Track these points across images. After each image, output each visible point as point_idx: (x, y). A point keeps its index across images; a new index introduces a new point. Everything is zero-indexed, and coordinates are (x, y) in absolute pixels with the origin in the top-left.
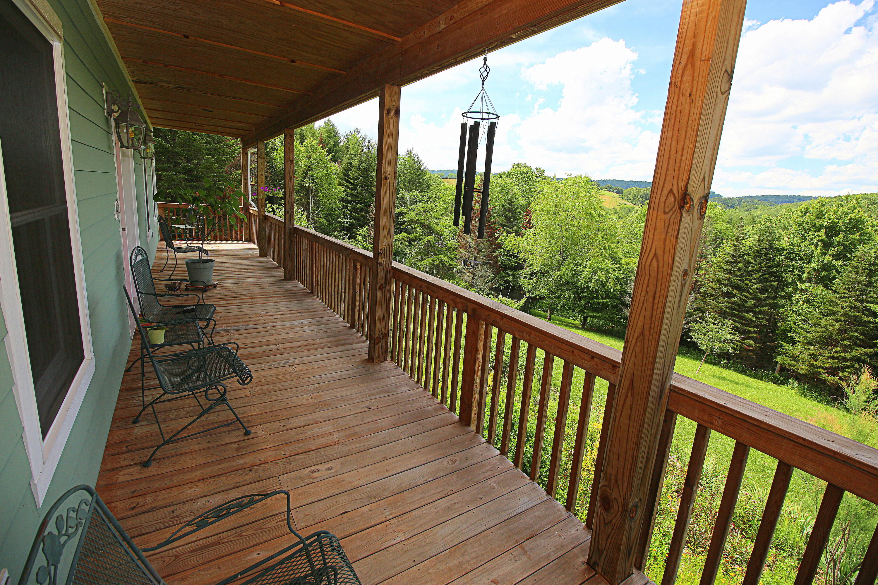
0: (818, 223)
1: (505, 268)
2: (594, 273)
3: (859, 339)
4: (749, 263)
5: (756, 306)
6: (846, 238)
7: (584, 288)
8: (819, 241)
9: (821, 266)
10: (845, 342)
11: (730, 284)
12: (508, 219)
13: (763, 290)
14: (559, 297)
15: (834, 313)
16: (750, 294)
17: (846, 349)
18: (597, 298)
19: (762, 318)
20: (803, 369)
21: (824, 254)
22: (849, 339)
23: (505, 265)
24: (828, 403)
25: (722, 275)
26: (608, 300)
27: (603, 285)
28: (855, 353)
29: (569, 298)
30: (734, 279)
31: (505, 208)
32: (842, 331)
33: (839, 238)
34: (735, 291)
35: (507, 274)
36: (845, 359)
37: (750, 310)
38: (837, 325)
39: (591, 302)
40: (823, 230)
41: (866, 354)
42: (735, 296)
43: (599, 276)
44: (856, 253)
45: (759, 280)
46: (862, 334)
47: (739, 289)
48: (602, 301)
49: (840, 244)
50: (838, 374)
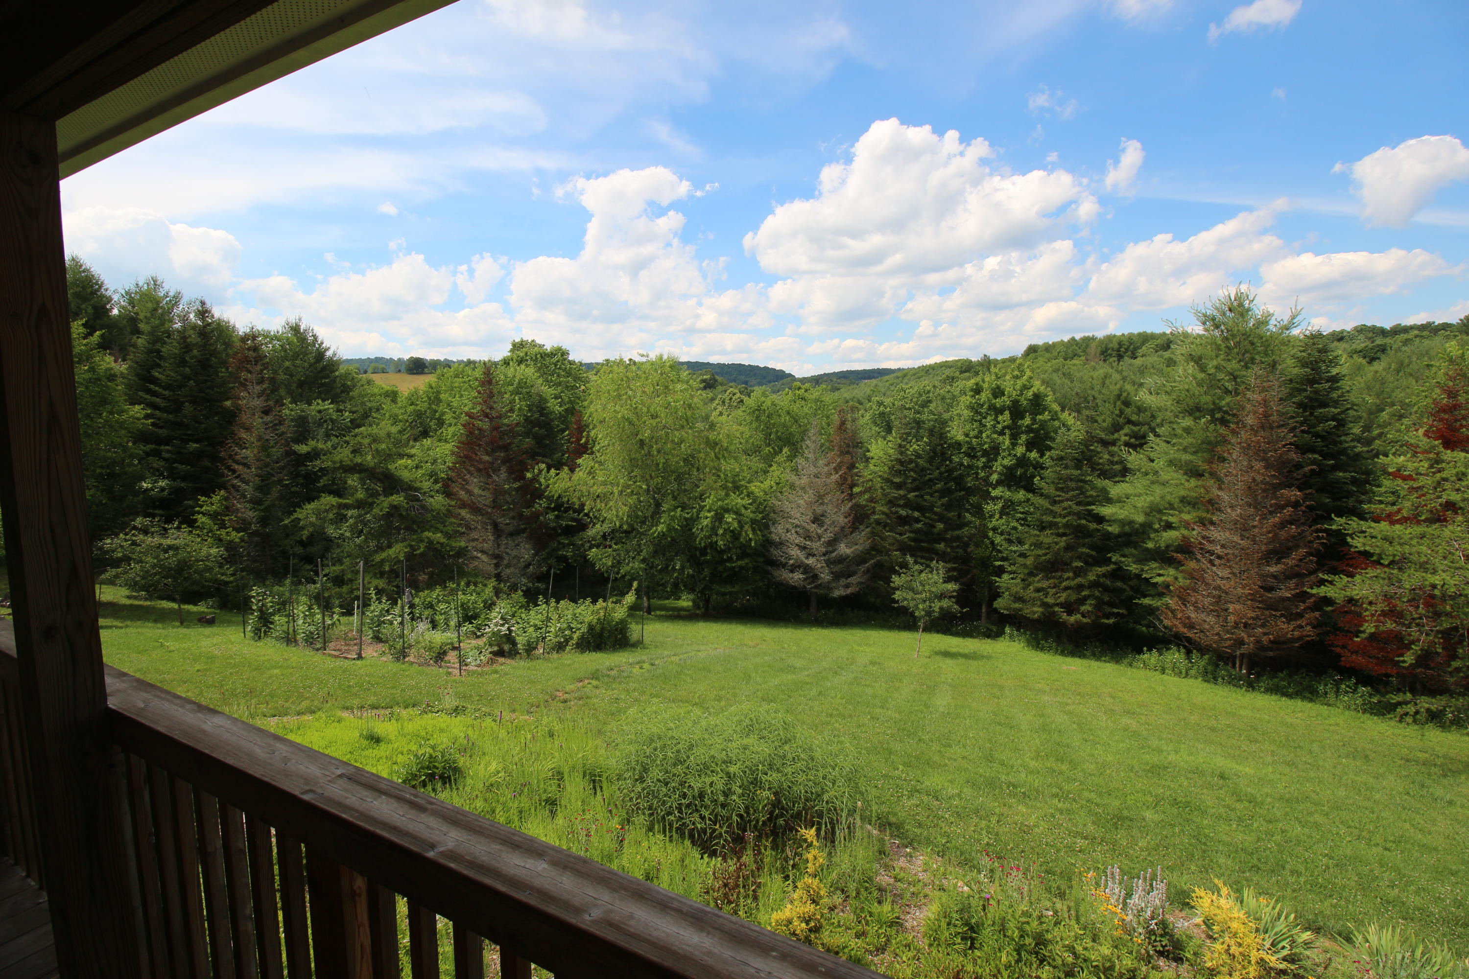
0: (998, 402)
1: (552, 534)
2: (719, 518)
3: (1091, 556)
4: (923, 469)
5: (946, 530)
6: (1034, 420)
7: (706, 547)
8: (1004, 428)
9: (1014, 461)
10: (1075, 564)
11: (908, 505)
12: (539, 440)
13: (948, 507)
14: (665, 569)
15: (1052, 525)
16: (935, 513)
17: (1078, 572)
18: (730, 560)
19: (958, 547)
20: (1035, 611)
21: (1014, 445)
22: (1079, 558)
23: (554, 529)
24: (1072, 654)
25: (895, 493)
26: (746, 561)
27: (735, 535)
28: (1091, 577)
29: (683, 568)
30: (911, 495)
31: (531, 422)
32: (1068, 548)
33: (1027, 421)
34: (916, 514)
35: (559, 543)
36: (1080, 587)
37: (940, 538)
38: (1063, 542)
39: (721, 568)
40: (1007, 412)
41: (1104, 575)
42: (917, 521)
43: (729, 523)
44: (1058, 439)
45: (943, 493)
46: (1091, 547)
47: (919, 508)
48: (739, 563)
49: (1029, 430)
50: (1077, 611)
